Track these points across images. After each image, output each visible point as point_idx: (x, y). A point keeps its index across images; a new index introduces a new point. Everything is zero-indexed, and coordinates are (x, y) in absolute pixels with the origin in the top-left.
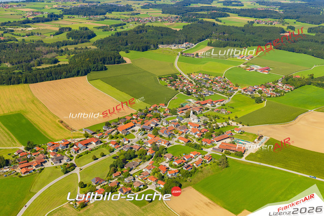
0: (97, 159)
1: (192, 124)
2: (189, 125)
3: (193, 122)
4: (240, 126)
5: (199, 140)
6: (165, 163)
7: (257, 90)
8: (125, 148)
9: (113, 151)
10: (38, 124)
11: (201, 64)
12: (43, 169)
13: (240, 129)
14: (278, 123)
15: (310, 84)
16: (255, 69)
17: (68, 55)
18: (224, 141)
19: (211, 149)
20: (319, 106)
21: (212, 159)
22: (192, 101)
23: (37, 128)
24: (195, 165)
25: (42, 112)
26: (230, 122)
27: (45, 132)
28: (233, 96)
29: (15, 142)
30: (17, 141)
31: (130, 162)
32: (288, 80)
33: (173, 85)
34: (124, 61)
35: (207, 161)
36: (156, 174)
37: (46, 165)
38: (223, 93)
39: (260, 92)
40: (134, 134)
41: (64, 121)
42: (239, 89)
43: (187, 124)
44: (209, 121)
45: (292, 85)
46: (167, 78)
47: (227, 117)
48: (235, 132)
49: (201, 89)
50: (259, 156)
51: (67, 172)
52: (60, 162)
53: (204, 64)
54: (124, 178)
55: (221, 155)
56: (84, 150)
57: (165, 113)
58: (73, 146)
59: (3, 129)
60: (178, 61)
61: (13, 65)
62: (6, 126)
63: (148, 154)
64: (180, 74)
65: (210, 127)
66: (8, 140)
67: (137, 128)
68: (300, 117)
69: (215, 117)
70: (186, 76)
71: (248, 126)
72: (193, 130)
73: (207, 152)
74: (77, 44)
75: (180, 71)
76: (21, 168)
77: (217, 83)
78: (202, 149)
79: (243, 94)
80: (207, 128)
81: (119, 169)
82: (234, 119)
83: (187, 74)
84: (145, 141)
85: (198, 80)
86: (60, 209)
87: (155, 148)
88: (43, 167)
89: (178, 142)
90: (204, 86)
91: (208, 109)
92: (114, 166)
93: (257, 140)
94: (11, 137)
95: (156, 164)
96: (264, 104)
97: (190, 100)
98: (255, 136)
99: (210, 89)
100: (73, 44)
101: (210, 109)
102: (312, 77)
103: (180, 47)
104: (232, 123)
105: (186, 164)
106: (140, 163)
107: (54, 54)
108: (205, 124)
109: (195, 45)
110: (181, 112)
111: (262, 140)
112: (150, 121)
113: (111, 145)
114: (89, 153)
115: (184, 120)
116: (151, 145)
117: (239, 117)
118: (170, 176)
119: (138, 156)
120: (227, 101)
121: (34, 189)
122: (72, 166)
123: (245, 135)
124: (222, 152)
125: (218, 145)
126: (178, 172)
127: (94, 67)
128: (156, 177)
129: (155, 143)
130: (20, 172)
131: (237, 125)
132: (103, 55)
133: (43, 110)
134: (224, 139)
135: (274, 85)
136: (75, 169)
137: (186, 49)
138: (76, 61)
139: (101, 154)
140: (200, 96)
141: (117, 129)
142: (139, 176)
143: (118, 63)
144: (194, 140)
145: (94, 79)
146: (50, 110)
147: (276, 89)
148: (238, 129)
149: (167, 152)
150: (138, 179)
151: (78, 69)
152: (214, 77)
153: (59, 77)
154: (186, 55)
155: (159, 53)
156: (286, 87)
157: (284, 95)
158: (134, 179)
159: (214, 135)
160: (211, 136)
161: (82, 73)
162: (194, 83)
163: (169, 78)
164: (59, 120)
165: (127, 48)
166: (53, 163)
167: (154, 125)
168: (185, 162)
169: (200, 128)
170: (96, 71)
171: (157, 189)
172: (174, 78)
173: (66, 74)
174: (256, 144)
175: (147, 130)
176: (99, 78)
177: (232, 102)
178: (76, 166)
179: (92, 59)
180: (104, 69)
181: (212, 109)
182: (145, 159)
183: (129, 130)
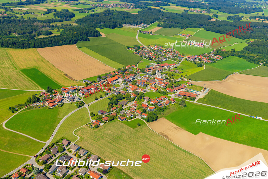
0: (98, 99)
1: (158, 79)
2: (156, 79)
3: (158, 77)
4: (190, 81)
5: (164, 89)
6: (145, 102)
7: (197, 58)
8: (115, 92)
9: (107, 95)
10: (50, 76)
11: (155, 39)
12: (63, 104)
13: (190, 83)
14: (215, 80)
15: (234, 55)
17: (58, 29)
18: (181, 90)
19: (174, 95)
20: (241, 70)
21: (175, 101)
22: (154, 64)
23: (50, 78)
24: (165, 104)
25: (50, 68)
26: (183, 78)
27: (56, 82)
28: (181, 62)
29: (38, 87)
30: (38, 86)
31: (120, 101)
32: (218, 52)
33: (138, 53)
34: (101, 35)
35: (173, 102)
36: (140, 109)
37: (64, 102)
38: (174, 59)
39: (200, 60)
40: (119, 84)
41: (68, 74)
42: (185, 57)
43: (154, 79)
44: (169, 77)
45: (221, 55)
46: (133, 48)
47: (180, 75)
48: (187, 85)
49: (158, 56)
50: (205, 100)
51: (80, 107)
52: (74, 100)
53: (157, 39)
54: (119, 111)
55: (181, 99)
56: (87, 93)
57: (137, 71)
58: (80, 90)
59: (27, 78)
60: (139, 36)
61: (20, 35)
62: (28, 76)
63: (132, 97)
64: (142, 46)
65: (170, 81)
66: (33, 85)
67: (120, 80)
68: (229, 76)
69: (173, 75)
70: (146, 47)
71: (195, 81)
72: (159, 83)
73: (171, 97)
74: (62, 21)
75: (141, 44)
76: (49, 103)
77: (169, 53)
78: (167, 95)
79: (188, 60)
80: (168, 82)
81: (114, 106)
82: (185, 77)
83: (147, 46)
84: (128, 89)
85: (155, 50)
86: (82, 128)
87: (137, 94)
88: (63, 103)
89: (150, 90)
90: (160, 54)
91: (166, 70)
92: (111, 103)
93: (203, 90)
94: (34, 84)
95: (139, 103)
96: (204, 68)
97: (152, 63)
98: (201, 88)
99: (165, 56)
100: (59, 22)
101: (167, 70)
102: (234, 50)
103: (138, 26)
104: (185, 79)
105: (159, 104)
107: (47, 28)
108: (167, 79)
109: (148, 26)
110: (148, 71)
111: (206, 91)
112: (129, 76)
113: (105, 90)
114: (91, 95)
115: (152, 76)
116: (133, 91)
117: (188, 75)
118: (149, 110)
119: (125, 98)
120: (178, 65)
121: (60, 116)
122: (82, 103)
123: (195, 87)
124: (181, 97)
125: (178, 92)
126: (155, 108)
127: (80, 39)
128: (140, 111)
129: (135, 90)
130: (48, 105)
131: (188, 80)
132: (86, 30)
133: (51, 67)
134: (181, 89)
135: (209, 55)
136: (85, 105)
137: (143, 28)
138: (66, 33)
139: (100, 96)
140: (159, 61)
141: (107, 80)
142: (128, 110)
143: (96, 36)
144: (161, 89)
145: (82, 46)
146: (56, 67)
147: (211, 58)
148: (189, 83)
149: (145, 96)
150: (129, 112)
151: (70, 39)
152: (166, 49)
153: (57, 44)
154: (144, 32)
155: (124, 30)
156: (217, 57)
157: (216, 62)
158: (126, 112)
159: (174, 86)
160: (172, 87)
161: (73, 42)
162: (153, 52)
163: (135, 48)
164: (64, 73)
165: (101, 26)
166: (69, 101)
167: (132, 79)
168: (158, 103)
169: (164, 82)
170: (82, 41)
171: (142, 118)
172: (138, 48)
173: (62, 42)
174: (203, 93)
175: (127, 82)
176: (85, 46)
177: (181, 66)
178: (85, 103)
179: (78, 33)
180: (87, 40)
181: (169, 70)
182: (130, 100)
183: (115, 82)
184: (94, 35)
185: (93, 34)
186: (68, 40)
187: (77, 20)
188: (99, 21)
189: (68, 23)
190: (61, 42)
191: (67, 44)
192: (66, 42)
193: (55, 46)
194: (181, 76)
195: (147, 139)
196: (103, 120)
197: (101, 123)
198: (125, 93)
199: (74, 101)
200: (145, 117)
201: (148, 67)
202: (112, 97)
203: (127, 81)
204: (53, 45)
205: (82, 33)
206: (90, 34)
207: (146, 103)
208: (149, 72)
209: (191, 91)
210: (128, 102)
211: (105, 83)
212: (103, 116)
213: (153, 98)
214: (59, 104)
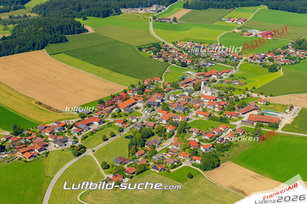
0: (107, 139)
1: (206, 97)
2: (202, 98)
3: (206, 94)
4: (263, 97)
5: (220, 114)
6: (193, 137)
7: (266, 58)
8: (136, 125)
9: (123, 131)
10: (11, 107)
11: (185, 30)
12: (48, 153)
13: (264, 101)
16: (254, 34)
17: (4, 26)
18: (251, 113)
19: (240, 121)
21: (244, 132)
22: (191, 74)
23: (12, 111)
24: (228, 138)
25: (8, 94)
26: (250, 93)
27: (25, 116)
28: (239, 65)
31: (148, 140)
33: (160, 56)
34: (86, 31)
35: (241, 134)
36: (187, 150)
37: (49, 148)
38: (225, 63)
39: (271, 60)
40: (140, 111)
41: (42, 102)
42: (245, 58)
43: (200, 98)
44: (224, 94)
46: (149, 48)
47: (243, 88)
48: (259, 104)
49: (196, 59)
50: (296, 126)
51: (79, 154)
52: (65, 145)
53: (188, 30)
54: (151, 156)
55: (254, 128)
56: (87, 131)
57: (165, 87)
58: (72, 127)
60: (153, 27)
63: (168, 131)
64: (163, 43)
65: (228, 99)
67: (140, 105)
70: (171, 46)
71: (272, 96)
72: (210, 104)
73: (236, 126)
75: (162, 40)
76: (22, 153)
78: (229, 123)
79: (250, 63)
80: (224, 101)
81: (139, 148)
82: (253, 90)
83: (172, 43)
84: (157, 118)
87: (176, 125)
88: (47, 151)
89: (197, 116)
90: (199, 56)
91: (216, 81)
92: (134, 145)
93: (288, 110)
95: (182, 140)
96: (281, 73)
97: (189, 72)
98: (284, 107)
99: (208, 59)
101: (218, 81)
103: (148, 10)
104: (252, 94)
105: (217, 139)
106: (161, 140)
108: (221, 96)
109: (167, 9)
110: (185, 85)
112: (154, 96)
113: (117, 124)
114: (94, 134)
115: (194, 94)
116: (167, 121)
117: (257, 88)
118: (204, 150)
119: (156, 134)
120: (234, 72)
121: (49, 173)
122: (81, 148)
123: (273, 106)
124: (253, 124)
125: (246, 117)
126: (212, 146)
127: (51, 39)
128: (188, 153)
129: (171, 118)
130: (22, 157)
131: (259, 96)
132: (59, 22)
133: (9, 91)
134: (250, 111)
135: (285, 51)
136: (87, 151)
137: (158, 13)
138: (22, 32)
139: (111, 134)
140: (199, 67)
141: (117, 106)
142: (166, 154)
143: (78, 33)
144: (215, 114)
145: (56, 52)
146: (18, 91)
147: (289, 56)
148: (261, 100)
149: (190, 128)
150: (168, 157)
151: (34, 41)
152: (207, 45)
153: (11, 52)
154: (161, 20)
155: (125, 19)
156: (300, 53)
157: (300, 61)
158: (163, 157)
159: (236, 108)
160: (234, 109)
161: (39, 46)
162: (185, 53)
163: (151, 48)
164: (35, 101)
165: (82, 14)
166: (57, 146)
167: (160, 101)
168: (216, 137)
169: (218, 101)
170: (55, 43)
171: (193, 165)
172: (157, 48)
173: (20, 48)
174: (289, 115)
175: (153, 107)
176: (62, 51)
177: (241, 73)
178: (86, 148)
179: (46, 29)
180: (64, 41)
181: (221, 81)
182: (165, 136)
183: (132, 107)
184: (75, 31)
185: (72, 29)
186: (31, 42)
187: (36, 6)
188: (77, 6)
189: (20, 13)
190: (17, 47)
191: (28, 50)
192: (28, 46)
193: (8, 55)
194: (245, 89)
195: (209, 199)
196: (126, 174)
197: (124, 178)
198: (154, 126)
199: (67, 147)
200: (198, 162)
201: (183, 79)
202: (131, 134)
203: (152, 105)
204: (4, 53)
205: (53, 28)
206: (67, 29)
207: (194, 139)
208: (187, 86)
209: (269, 114)
210: (162, 139)
211: (114, 111)
212: (125, 166)
213: (206, 130)
214: (40, 153)
